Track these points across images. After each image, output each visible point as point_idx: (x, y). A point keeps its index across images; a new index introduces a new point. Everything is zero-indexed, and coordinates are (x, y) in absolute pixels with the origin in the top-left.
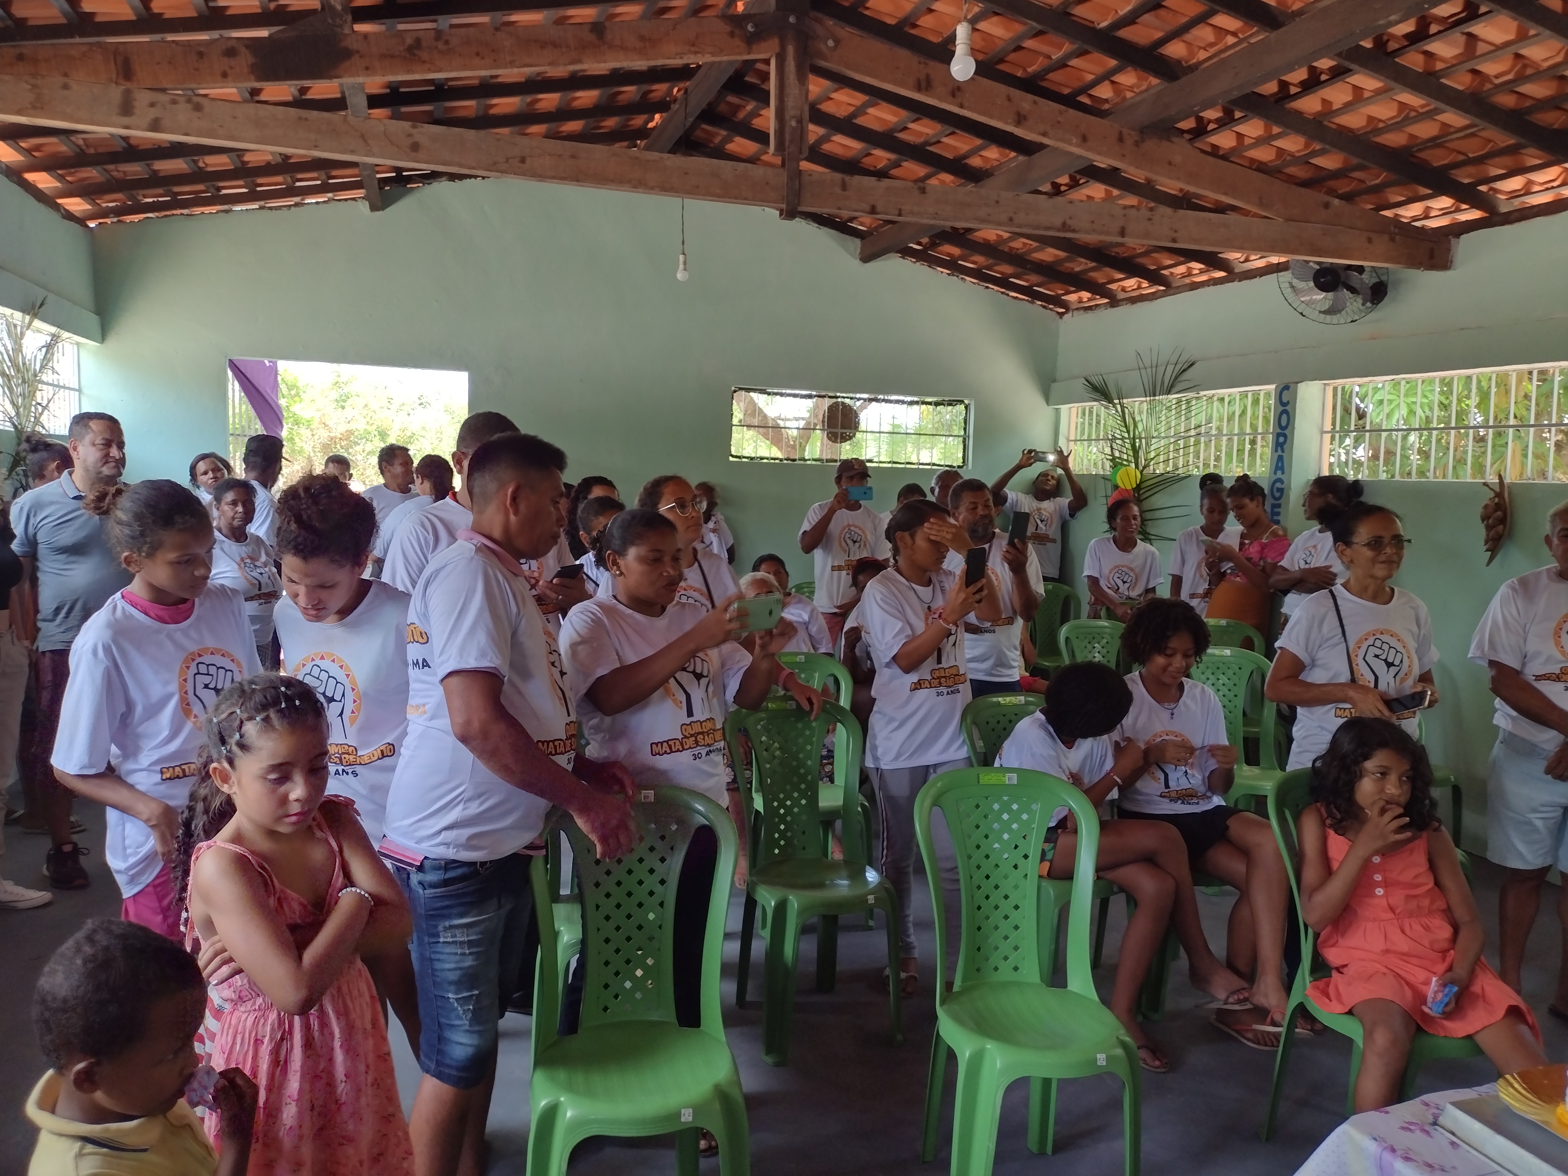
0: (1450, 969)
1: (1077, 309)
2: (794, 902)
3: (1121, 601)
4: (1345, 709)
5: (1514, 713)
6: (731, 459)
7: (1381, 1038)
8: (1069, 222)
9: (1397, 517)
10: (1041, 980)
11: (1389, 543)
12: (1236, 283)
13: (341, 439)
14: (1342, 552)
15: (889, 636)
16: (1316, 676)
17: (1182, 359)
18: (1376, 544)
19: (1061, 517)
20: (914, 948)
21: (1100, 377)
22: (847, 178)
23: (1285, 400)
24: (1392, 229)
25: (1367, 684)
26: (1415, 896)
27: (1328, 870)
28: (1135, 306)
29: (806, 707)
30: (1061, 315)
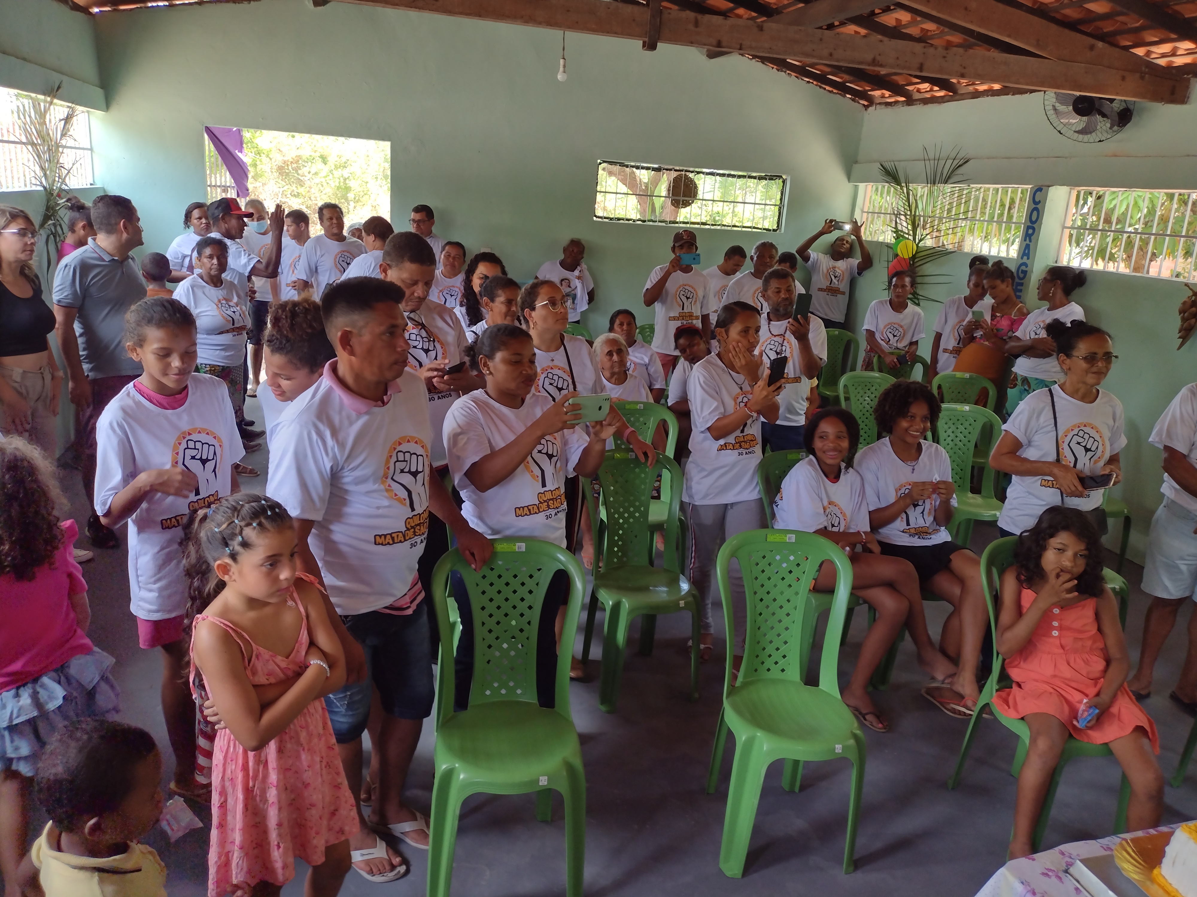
0: (1098, 695)
1: (880, 104)
2: (626, 605)
3: (891, 350)
4: (1049, 481)
5: (1178, 487)
6: (595, 218)
7: (1042, 744)
8: (878, 58)
9: (1109, 336)
10: (801, 679)
11: (1101, 359)
12: (1010, 96)
13: (292, 162)
14: (1063, 361)
15: (706, 413)
16: (1031, 454)
17: (960, 156)
18: (1091, 359)
19: (851, 273)
20: (710, 627)
21: (892, 163)
22: (700, 17)
23: (1037, 200)
24: (1143, 69)
25: (1069, 464)
26: (1081, 639)
27: (1019, 613)
28: (926, 106)
29: (642, 458)
30: (866, 107)
